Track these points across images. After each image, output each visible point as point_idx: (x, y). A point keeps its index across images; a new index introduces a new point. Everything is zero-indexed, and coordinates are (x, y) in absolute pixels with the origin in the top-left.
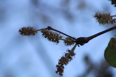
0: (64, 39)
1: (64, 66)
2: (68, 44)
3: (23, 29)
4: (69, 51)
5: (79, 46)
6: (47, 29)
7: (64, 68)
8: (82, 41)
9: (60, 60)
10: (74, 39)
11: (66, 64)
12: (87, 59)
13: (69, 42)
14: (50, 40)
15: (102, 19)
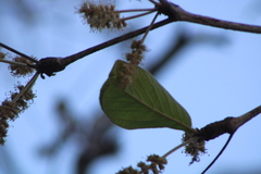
0: (11, 60)
1: (9, 121)
2: (18, 73)
4: (21, 88)
5: (43, 78)
7: (7, 126)
8: (51, 66)
10: (32, 60)
11: (12, 118)
13: (21, 67)
15: (96, 17)
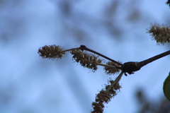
0: (105, 64)
1: (104, 104)
2: (110, 72)
3: (44, 48)
4: (112, 82)
5: (126, 75)
6: (79, 48)
7: (103, 107)
8: (131, 68)
9: (98, 96)
10: (119, 64)
11: (106, 101)
12: (140, 95)
13: (112, 68)
14: (84, 65)
15: (161, 35)
